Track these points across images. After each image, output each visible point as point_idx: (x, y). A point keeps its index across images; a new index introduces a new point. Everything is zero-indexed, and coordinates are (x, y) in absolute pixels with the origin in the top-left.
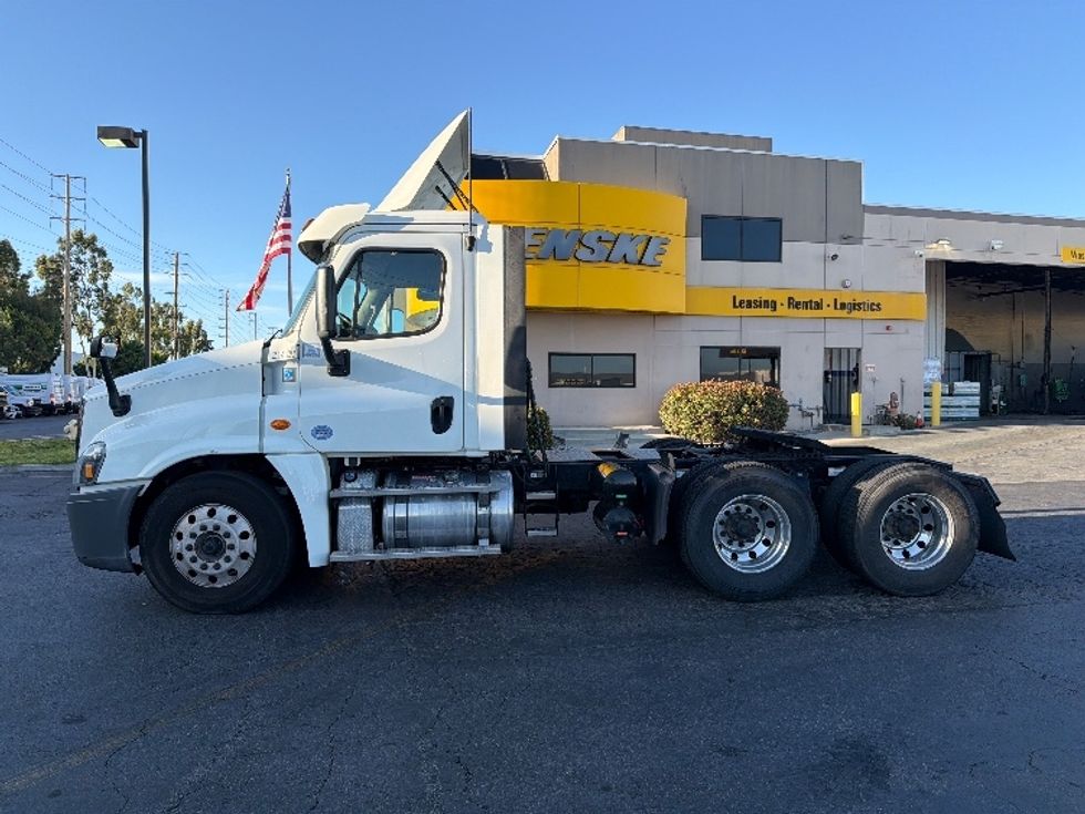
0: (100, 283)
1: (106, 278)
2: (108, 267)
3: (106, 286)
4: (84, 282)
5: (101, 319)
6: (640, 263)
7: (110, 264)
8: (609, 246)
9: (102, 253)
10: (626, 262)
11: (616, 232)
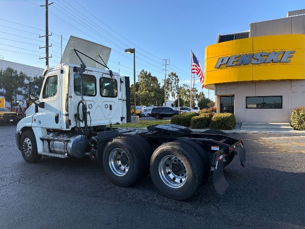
0: (177, 84)
1: (178, 83)
2: (178, 80)
3: (178, 84)
4: (173, 85)
5: (176, 93)
6: (280, 62)
7: (179, 79)
8: (265, 57)
9: (177, 77)
10: (273, 62)
11: (268, 52)
